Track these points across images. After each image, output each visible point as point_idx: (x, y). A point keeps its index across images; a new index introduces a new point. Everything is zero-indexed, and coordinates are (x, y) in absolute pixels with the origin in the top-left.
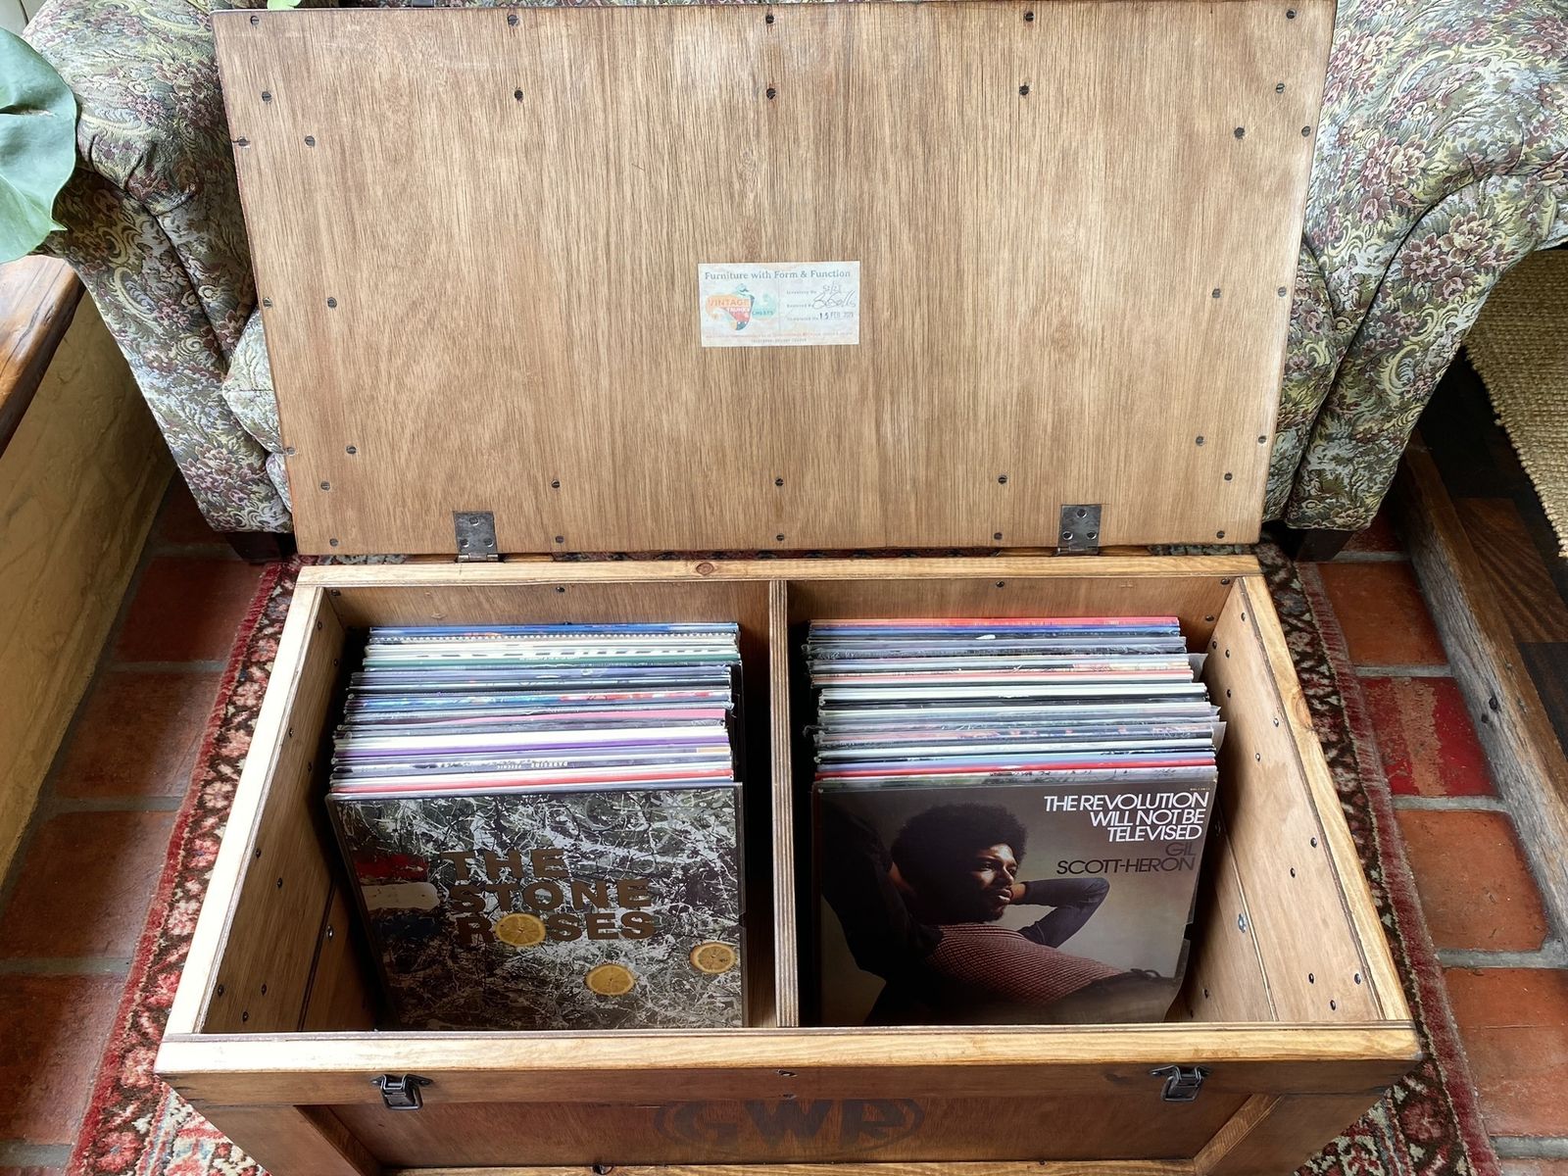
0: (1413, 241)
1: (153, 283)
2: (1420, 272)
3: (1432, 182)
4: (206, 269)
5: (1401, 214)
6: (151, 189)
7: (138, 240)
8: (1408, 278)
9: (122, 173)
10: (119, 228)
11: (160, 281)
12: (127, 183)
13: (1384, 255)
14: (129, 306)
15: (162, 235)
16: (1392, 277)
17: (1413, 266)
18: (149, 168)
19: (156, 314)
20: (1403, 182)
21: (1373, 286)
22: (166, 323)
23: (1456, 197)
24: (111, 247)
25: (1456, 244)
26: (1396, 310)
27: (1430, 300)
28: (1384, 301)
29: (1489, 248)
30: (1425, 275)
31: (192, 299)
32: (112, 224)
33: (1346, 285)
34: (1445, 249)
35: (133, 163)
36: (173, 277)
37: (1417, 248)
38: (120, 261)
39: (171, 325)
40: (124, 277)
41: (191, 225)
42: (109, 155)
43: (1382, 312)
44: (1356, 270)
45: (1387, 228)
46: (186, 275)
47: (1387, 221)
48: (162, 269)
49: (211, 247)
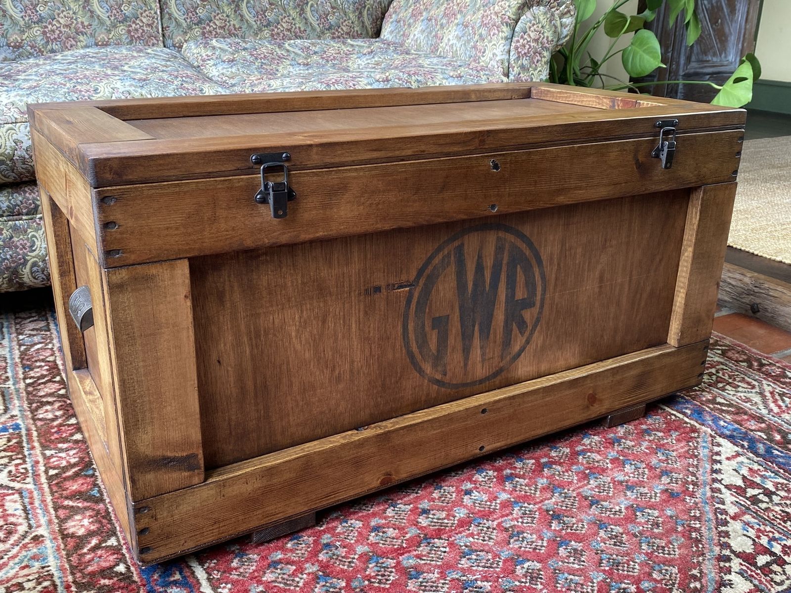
0: (515, 39)
2: (523, 52)
3: (514, 10)
5: (507, 26)
8: (519, 57)
13: (507, 48)
16: (512, 58)
17: (519, 50)
20: (503, 12)
21: (507, 65)
23: (524, 16)
25: (532, 36)
26: (519, 74)
27: (530, 66)
28: (513, 71)
29: (544, 38)
30: (525, 53)
33: (496, 66)
34: (529, 40)
37: (518, 41)
43: (514, 76)
44: (498, 58)
45: (504, 35)
47: (502, 32)
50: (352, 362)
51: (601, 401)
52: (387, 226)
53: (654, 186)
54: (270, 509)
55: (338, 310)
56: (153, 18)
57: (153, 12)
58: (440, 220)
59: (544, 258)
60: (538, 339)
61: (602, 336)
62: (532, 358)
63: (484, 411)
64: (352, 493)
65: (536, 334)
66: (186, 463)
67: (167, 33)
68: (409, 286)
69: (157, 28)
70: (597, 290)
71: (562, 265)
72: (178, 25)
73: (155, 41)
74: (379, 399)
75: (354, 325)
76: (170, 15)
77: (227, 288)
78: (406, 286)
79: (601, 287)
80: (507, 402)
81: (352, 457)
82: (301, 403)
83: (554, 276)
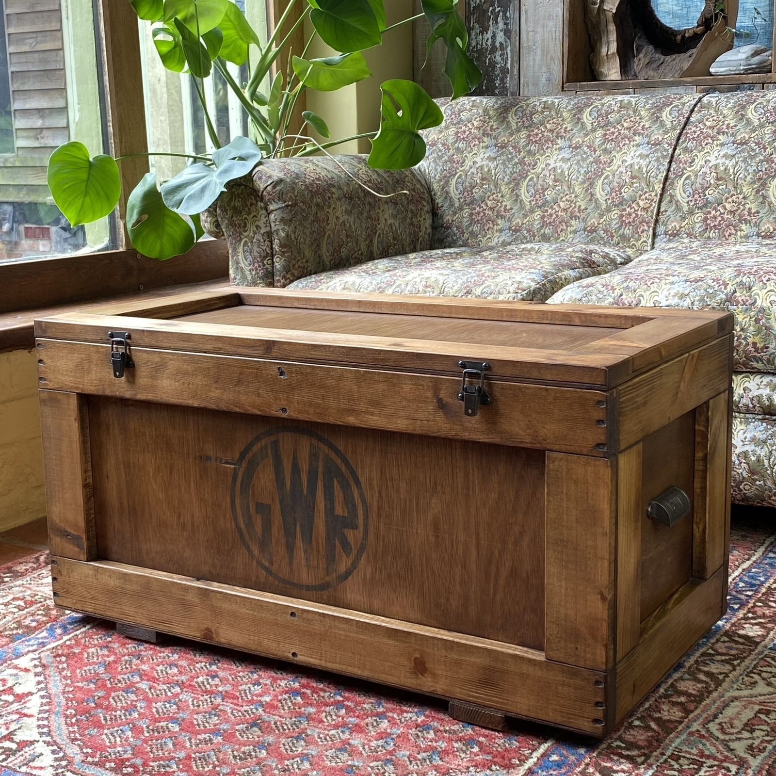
1: (255, 248)
4: (281, 246)
6: (271, 197)
7: (257, 223)
9: (262, 187)
10: (252, 216)
11: (259, 247)
12: (263, 192)
14: (242, 262)
15: (268, 223)
18: (274, 187)
19: (251, 267)
22: (254, 273)
24: (245, 226)
31: (270, 262)
32: (249, 214)
35: (269, 183)
36: (265, 246)
38: (245, 234)
39: (255, 275)
40: (245, 244)
41: (282, 220)
42: (260, 178)
46: (272, 248)
48: (262, 240)
49: (287, 235)
50: (193, 516)
51: (434, 675)
52: (196, 404)
53: (467, 434)
54: (126, 609)
55: (180, 466)
56: (652, 201)
57: (653, 194)
58: (237, 410)
59: (362, 480)
60: (365, 568)
61: (448, 600)
62: (361, 586)
63: (293, 614)
64: (183, 631)
65: (363, 560)
66: (75, 540)
67: (662, 218)
68: (235, 464)
69: (652, 212)
70: (432, 539)
71: (384, 494)
72: (678, 208)
73: (646, 228)
74: (216, 561)
75: (192, 484)
76: (672, 196)
77: (111, 424)
78: (232, 464)
79: (437, 537)
80: (317, 617)
81: (180, 597)
82: (158, 535)
83: (375, 503)
